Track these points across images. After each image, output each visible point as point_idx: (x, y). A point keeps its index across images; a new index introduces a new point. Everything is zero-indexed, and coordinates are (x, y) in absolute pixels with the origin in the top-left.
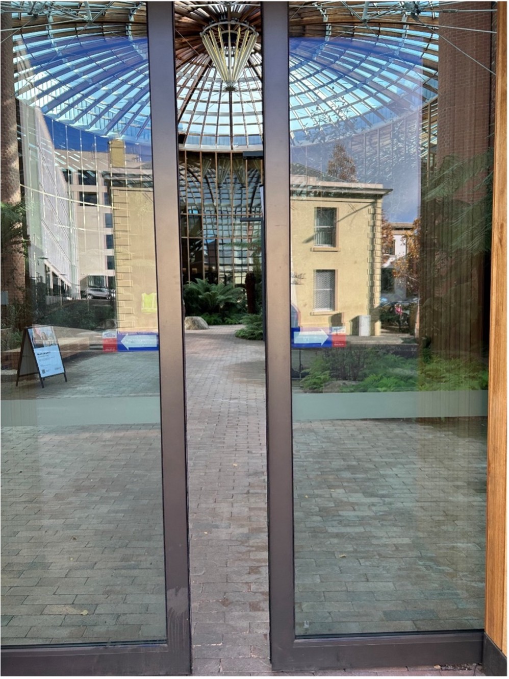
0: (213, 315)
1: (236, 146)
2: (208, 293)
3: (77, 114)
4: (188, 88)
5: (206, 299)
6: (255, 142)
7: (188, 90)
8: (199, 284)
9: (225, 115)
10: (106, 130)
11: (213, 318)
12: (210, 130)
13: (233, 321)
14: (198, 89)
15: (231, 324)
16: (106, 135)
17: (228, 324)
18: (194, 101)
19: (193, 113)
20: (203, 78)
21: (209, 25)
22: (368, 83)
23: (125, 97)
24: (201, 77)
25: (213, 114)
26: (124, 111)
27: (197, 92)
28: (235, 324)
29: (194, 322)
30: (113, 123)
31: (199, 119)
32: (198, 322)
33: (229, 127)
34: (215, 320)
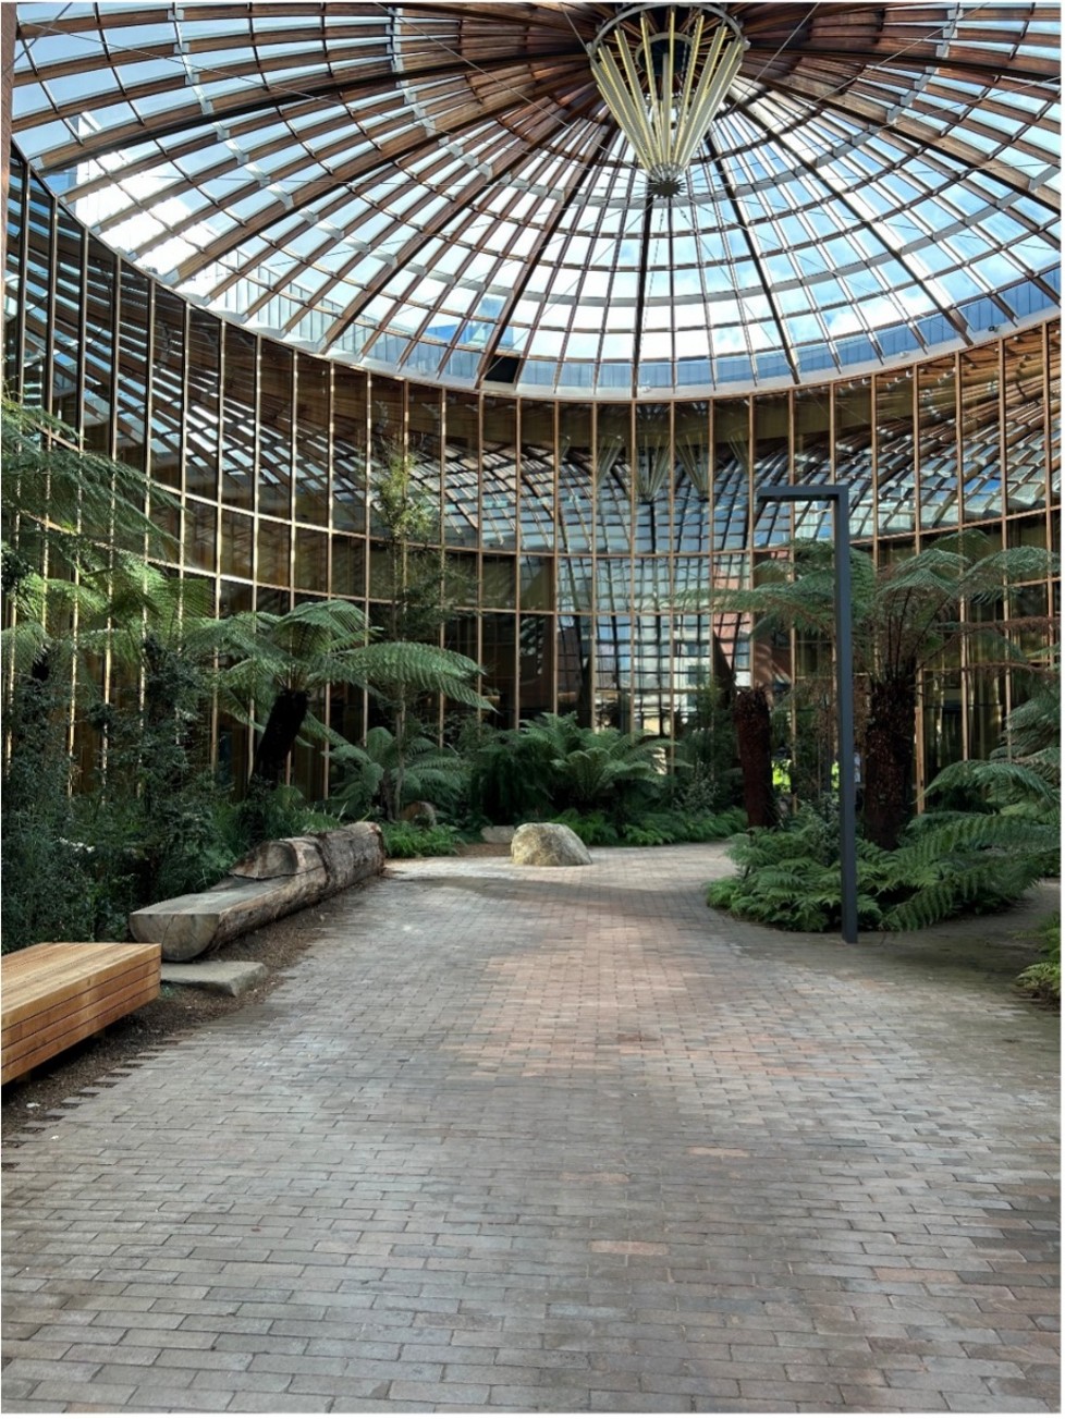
0: (591, 816)
1: (644, 388)
2: (581, 753)
3: (255, 298)
4: (536, 226)
5: (572, 770)
6: (693, 379)
7: (537, 232)
8: (554, 730)
9: (624, 303)
10: (325, 342)
11: (591, 826)
12: (583, 347)
13: (649, 836)
14: (563, 231)
15: (645, 844)
16: (324, 353)
17: (634, 843)
18: (549, 264)
19: (544, 298)
20: (577, 198)
21: (615, 17)
22: (1035, 192)
23: (375, 252)
24: (575, 192)
25: (594, 302)
26: (372, 291)
27: (558, 238)
28: (656, 844)
29: (548, 842)
30: (343, 323)
31: (557, 314)
32: (559, 839)
33: (631, 337)
34: (597, 832)
